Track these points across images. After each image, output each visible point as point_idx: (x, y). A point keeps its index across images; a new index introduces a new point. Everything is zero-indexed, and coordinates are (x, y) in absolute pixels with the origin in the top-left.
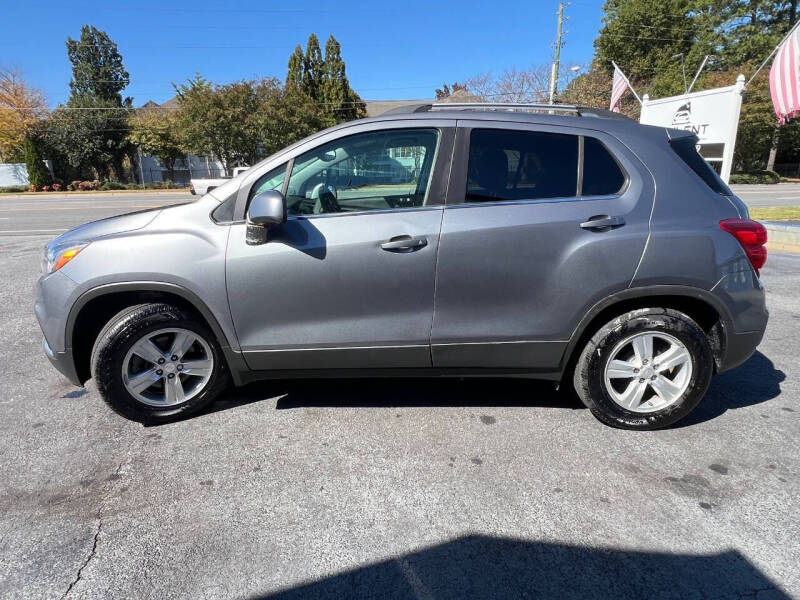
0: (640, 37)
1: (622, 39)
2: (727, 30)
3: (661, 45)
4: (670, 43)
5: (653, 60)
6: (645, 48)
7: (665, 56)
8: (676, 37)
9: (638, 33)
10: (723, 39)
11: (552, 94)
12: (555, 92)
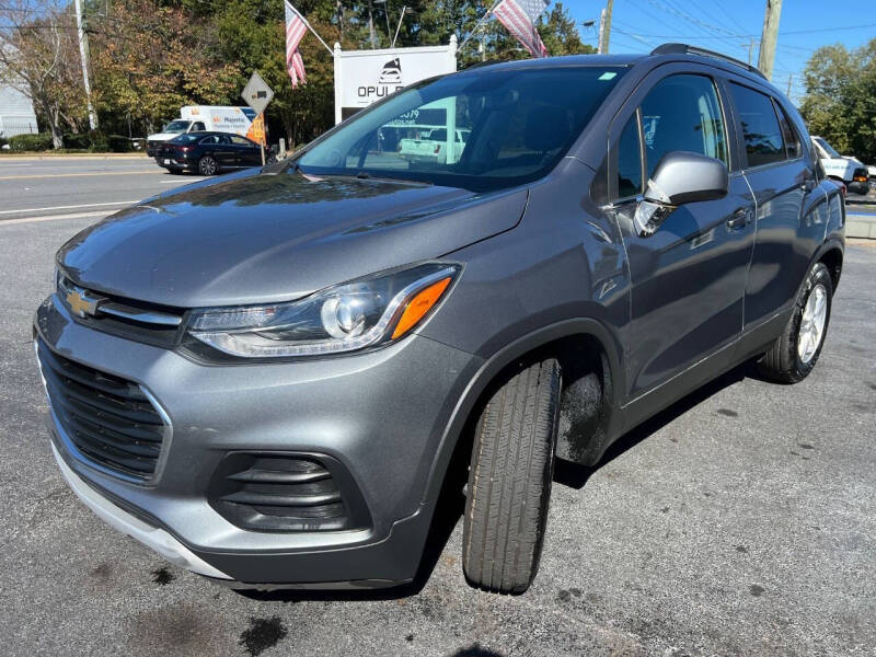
11: (79, 18)
12: (84, 17)
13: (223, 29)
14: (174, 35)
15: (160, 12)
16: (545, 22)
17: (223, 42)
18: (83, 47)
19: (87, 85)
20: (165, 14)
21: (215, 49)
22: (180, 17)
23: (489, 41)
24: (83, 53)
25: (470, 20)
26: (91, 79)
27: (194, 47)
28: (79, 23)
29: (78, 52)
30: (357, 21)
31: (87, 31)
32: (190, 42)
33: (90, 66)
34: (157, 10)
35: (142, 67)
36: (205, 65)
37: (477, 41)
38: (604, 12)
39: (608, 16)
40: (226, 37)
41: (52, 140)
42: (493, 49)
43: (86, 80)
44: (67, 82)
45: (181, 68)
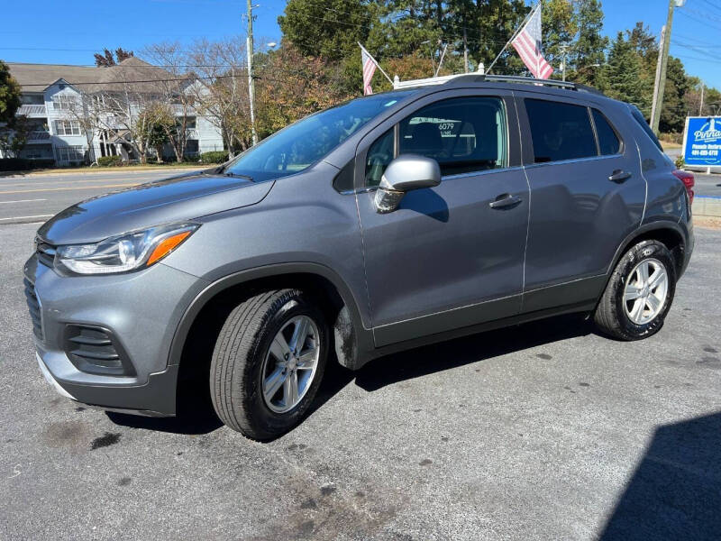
0: (325, 19)
1: (309, 19)
2: (393, 21)
3: (344, 28)
4: (351, 27)
5: (339, 42)
6: (330, 30)
7: (349, 39)
8: (355, 22)
9: (322, 15)
10: (392, 28)
11: (249, 69)
12: (252, 68)
13: (348, 69)
14: (313, 77)
15: (305, 61)
16: (626, 39)
17: (347, 78)
18: (251, 89)
19: (252, 117)
20: (309, 62)
21: (342, 84)
22: (319, 63)
23: (570, 59)
24: (251, 93)
25: (553, 45)
26: (255, 112)
27: (326, 83)
28: (250, 73)
29: (248, 93)
30: (458, 53)
31: (254, 78)
32: (323, 80)
33: (255, 102)
34: (302, 59)
35: (290, 101)
36: (333, 96)
37: (559, 61)
38: (664, 29)
39: (667, 32)
40: (349, 74)
41: (228, 156)
42: (574, 67)
43: (252, 113)
44: (240, 115)
45: (317, 100)
